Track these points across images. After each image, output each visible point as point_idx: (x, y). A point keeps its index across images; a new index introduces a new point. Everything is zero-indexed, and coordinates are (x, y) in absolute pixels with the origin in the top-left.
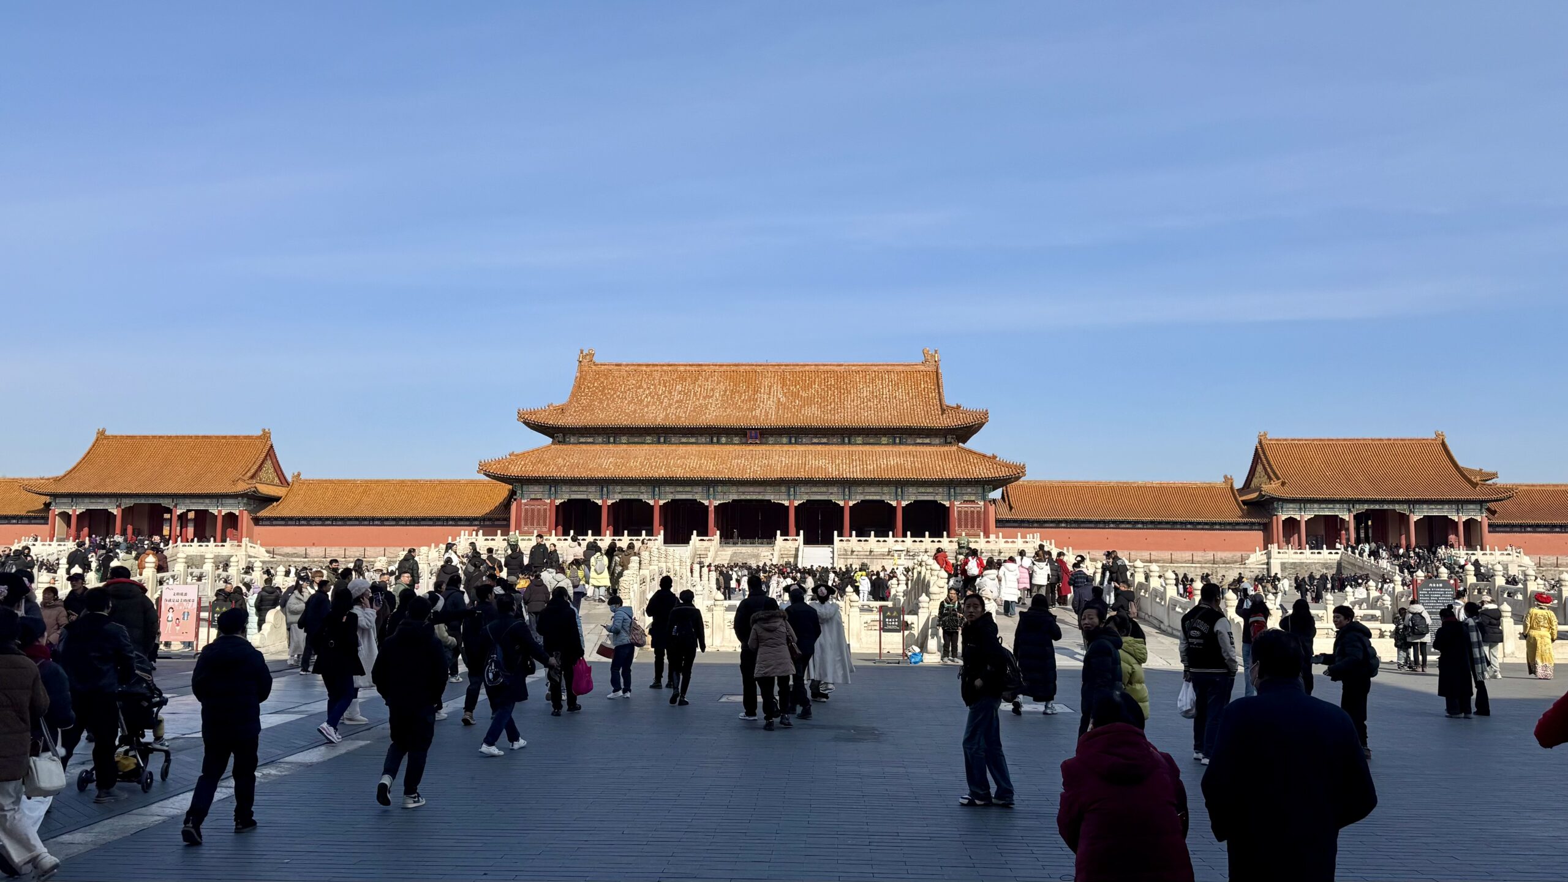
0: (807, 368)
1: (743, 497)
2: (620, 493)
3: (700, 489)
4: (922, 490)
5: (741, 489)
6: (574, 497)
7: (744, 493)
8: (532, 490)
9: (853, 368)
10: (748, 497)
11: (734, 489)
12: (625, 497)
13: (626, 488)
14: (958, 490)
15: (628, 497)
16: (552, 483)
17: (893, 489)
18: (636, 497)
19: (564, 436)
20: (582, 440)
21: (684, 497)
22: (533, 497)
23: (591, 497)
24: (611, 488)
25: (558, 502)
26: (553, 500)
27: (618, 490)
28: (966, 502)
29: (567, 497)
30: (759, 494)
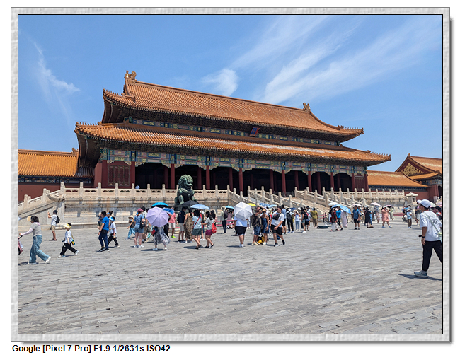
1: (258, 167)
2: (183, 160)
5: (258, 162)
6: (150, 161)
7: (259, 165)
8: (116, 154)
10: (261, 167)
11: (253, 162)
12: (187, 163)
13: (188, 157)
14: (355, 168)
15: (189, 163)
16: (134, 149)
17: (330, 165)
18: (194, 163)
20: (145, 123)
21: (225, 165)
22: (117, 159)
23: (163, 162)
24: (178, 156)
25: (137, 164)
26: (133, 163)
27: (183, 157)
28: (358, 174)
29: (144, 161)
30: (267, 165)
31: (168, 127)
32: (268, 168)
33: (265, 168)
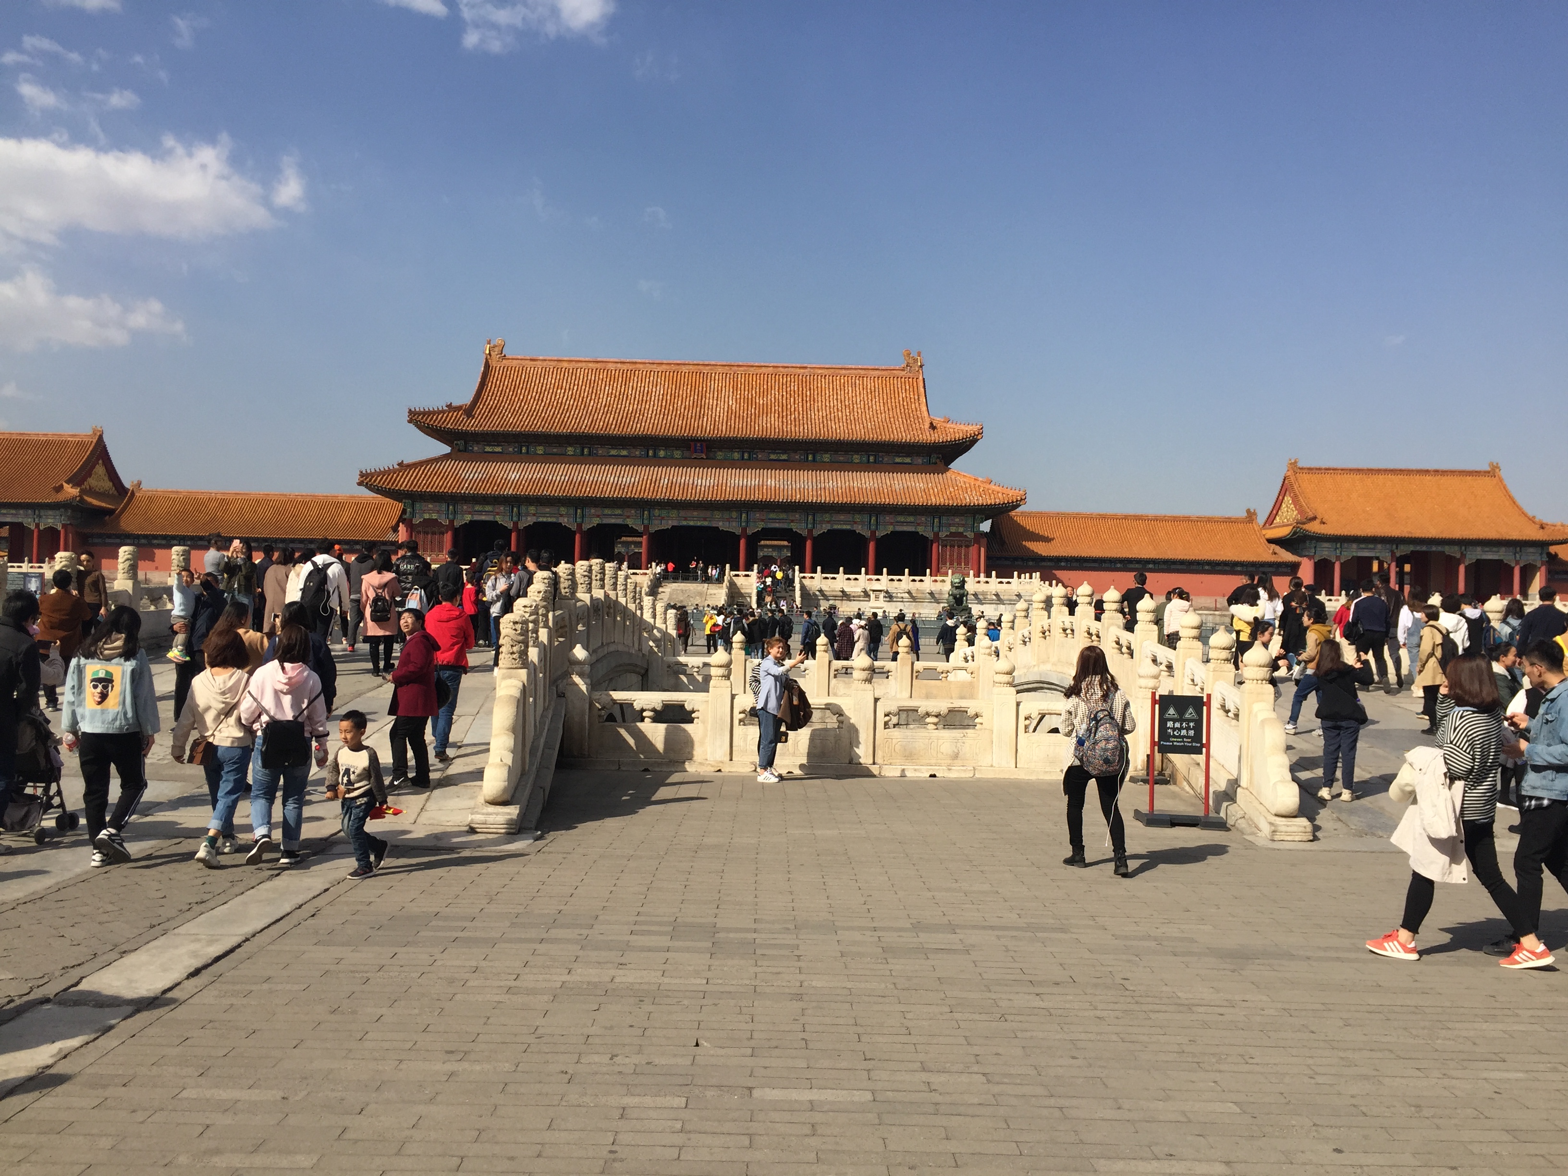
0: (763, 370)
1: (684, 523)
2: (534, 515)
3: (633, 512)
4: (901, 518)
5: (683, 513)
6: (477, 518)
7: (686, 519)
8: (426, 508)
9: (820, 371)
10: (691, 523)
11: (673, 514)
12: (541, 519)
13: (542, 509)
14: (944, 520)
15: (545, 520)
16: (453, 499)
17: (866, 518)
18: (553, 520)
19: (466, 443)
20: (488, 449)
21: (613, 521)
22: (427, 516)
23: (498, 519)
24: (523, 509)
25: (457, 524)
26: (452, 522)
27: (532, 509)
28: (952, 534)
29: (468, 518)
30: (705, 519)
31: (527, 452)
32: (706, 524)
33: (699, 524)
